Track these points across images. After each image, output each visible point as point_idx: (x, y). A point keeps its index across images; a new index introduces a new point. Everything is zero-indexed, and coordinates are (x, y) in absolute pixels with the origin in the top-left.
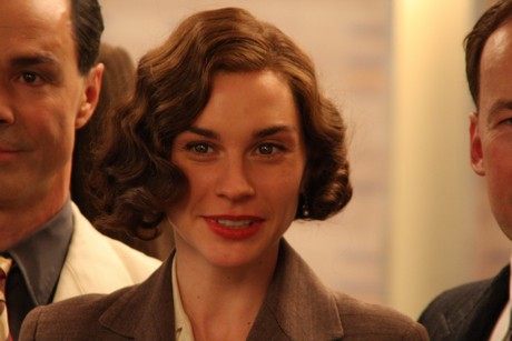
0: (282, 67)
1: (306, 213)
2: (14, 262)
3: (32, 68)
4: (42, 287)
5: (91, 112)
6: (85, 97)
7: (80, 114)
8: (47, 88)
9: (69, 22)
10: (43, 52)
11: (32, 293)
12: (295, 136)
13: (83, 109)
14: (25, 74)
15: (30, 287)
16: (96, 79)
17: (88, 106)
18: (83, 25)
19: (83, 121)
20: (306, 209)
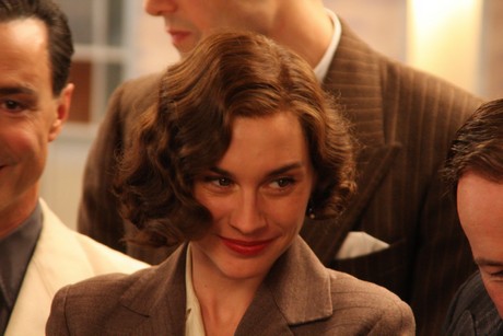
0: (294, 105)
1: (312, 216)
3: (13, 98)
6: (56, 115)
7: (52, 130)
8: (25, 113)
10: (23, 83)
12: (304, 169)
13: (55, 125)
14: (7, 102)
16: (67, 98)
17: (58, 121)
18: (58, 54)
20: (312, 213)
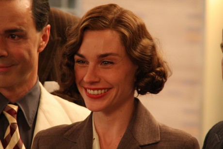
2: (19, 107)
4: (31, 117)
5: (46, 45)
7: (40, 47)
9: (31, 12)
11: (27, 119)
15: (26, 117)
16: (47, 31)
17: (44, 42)
19: (42, 49)
